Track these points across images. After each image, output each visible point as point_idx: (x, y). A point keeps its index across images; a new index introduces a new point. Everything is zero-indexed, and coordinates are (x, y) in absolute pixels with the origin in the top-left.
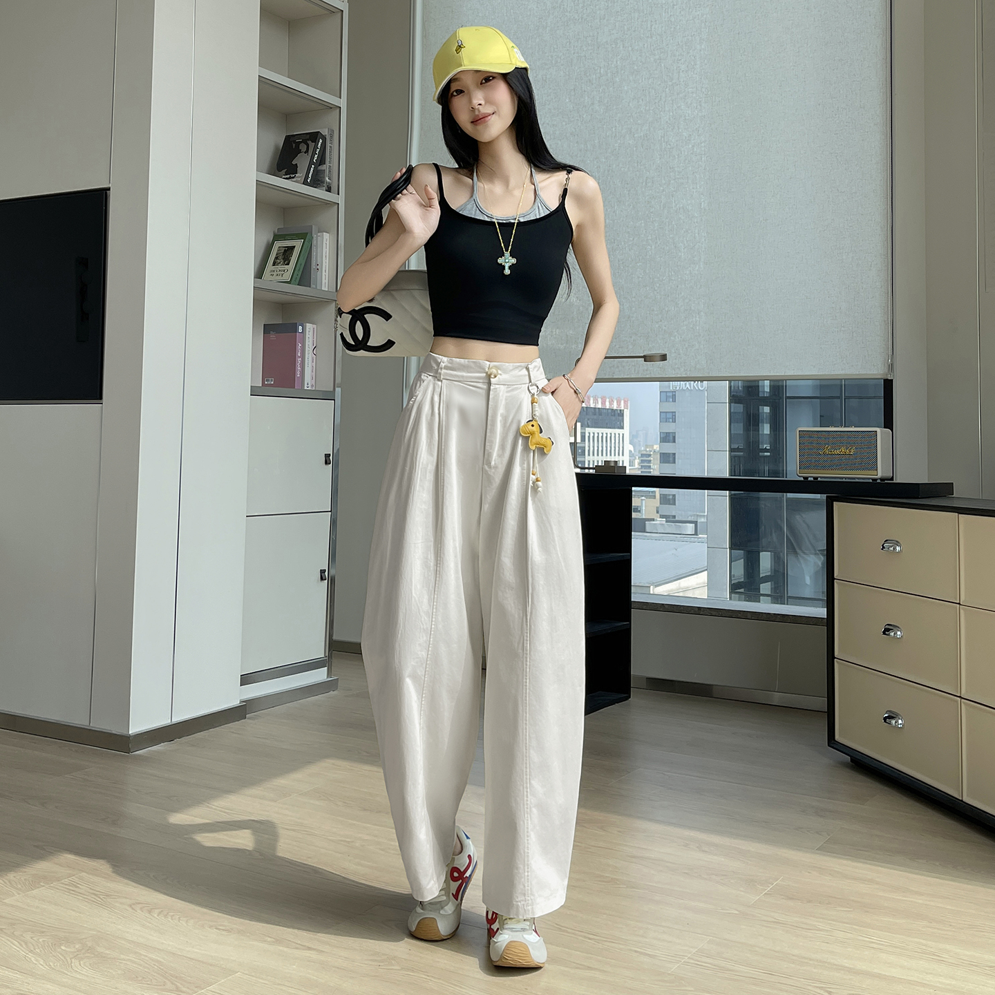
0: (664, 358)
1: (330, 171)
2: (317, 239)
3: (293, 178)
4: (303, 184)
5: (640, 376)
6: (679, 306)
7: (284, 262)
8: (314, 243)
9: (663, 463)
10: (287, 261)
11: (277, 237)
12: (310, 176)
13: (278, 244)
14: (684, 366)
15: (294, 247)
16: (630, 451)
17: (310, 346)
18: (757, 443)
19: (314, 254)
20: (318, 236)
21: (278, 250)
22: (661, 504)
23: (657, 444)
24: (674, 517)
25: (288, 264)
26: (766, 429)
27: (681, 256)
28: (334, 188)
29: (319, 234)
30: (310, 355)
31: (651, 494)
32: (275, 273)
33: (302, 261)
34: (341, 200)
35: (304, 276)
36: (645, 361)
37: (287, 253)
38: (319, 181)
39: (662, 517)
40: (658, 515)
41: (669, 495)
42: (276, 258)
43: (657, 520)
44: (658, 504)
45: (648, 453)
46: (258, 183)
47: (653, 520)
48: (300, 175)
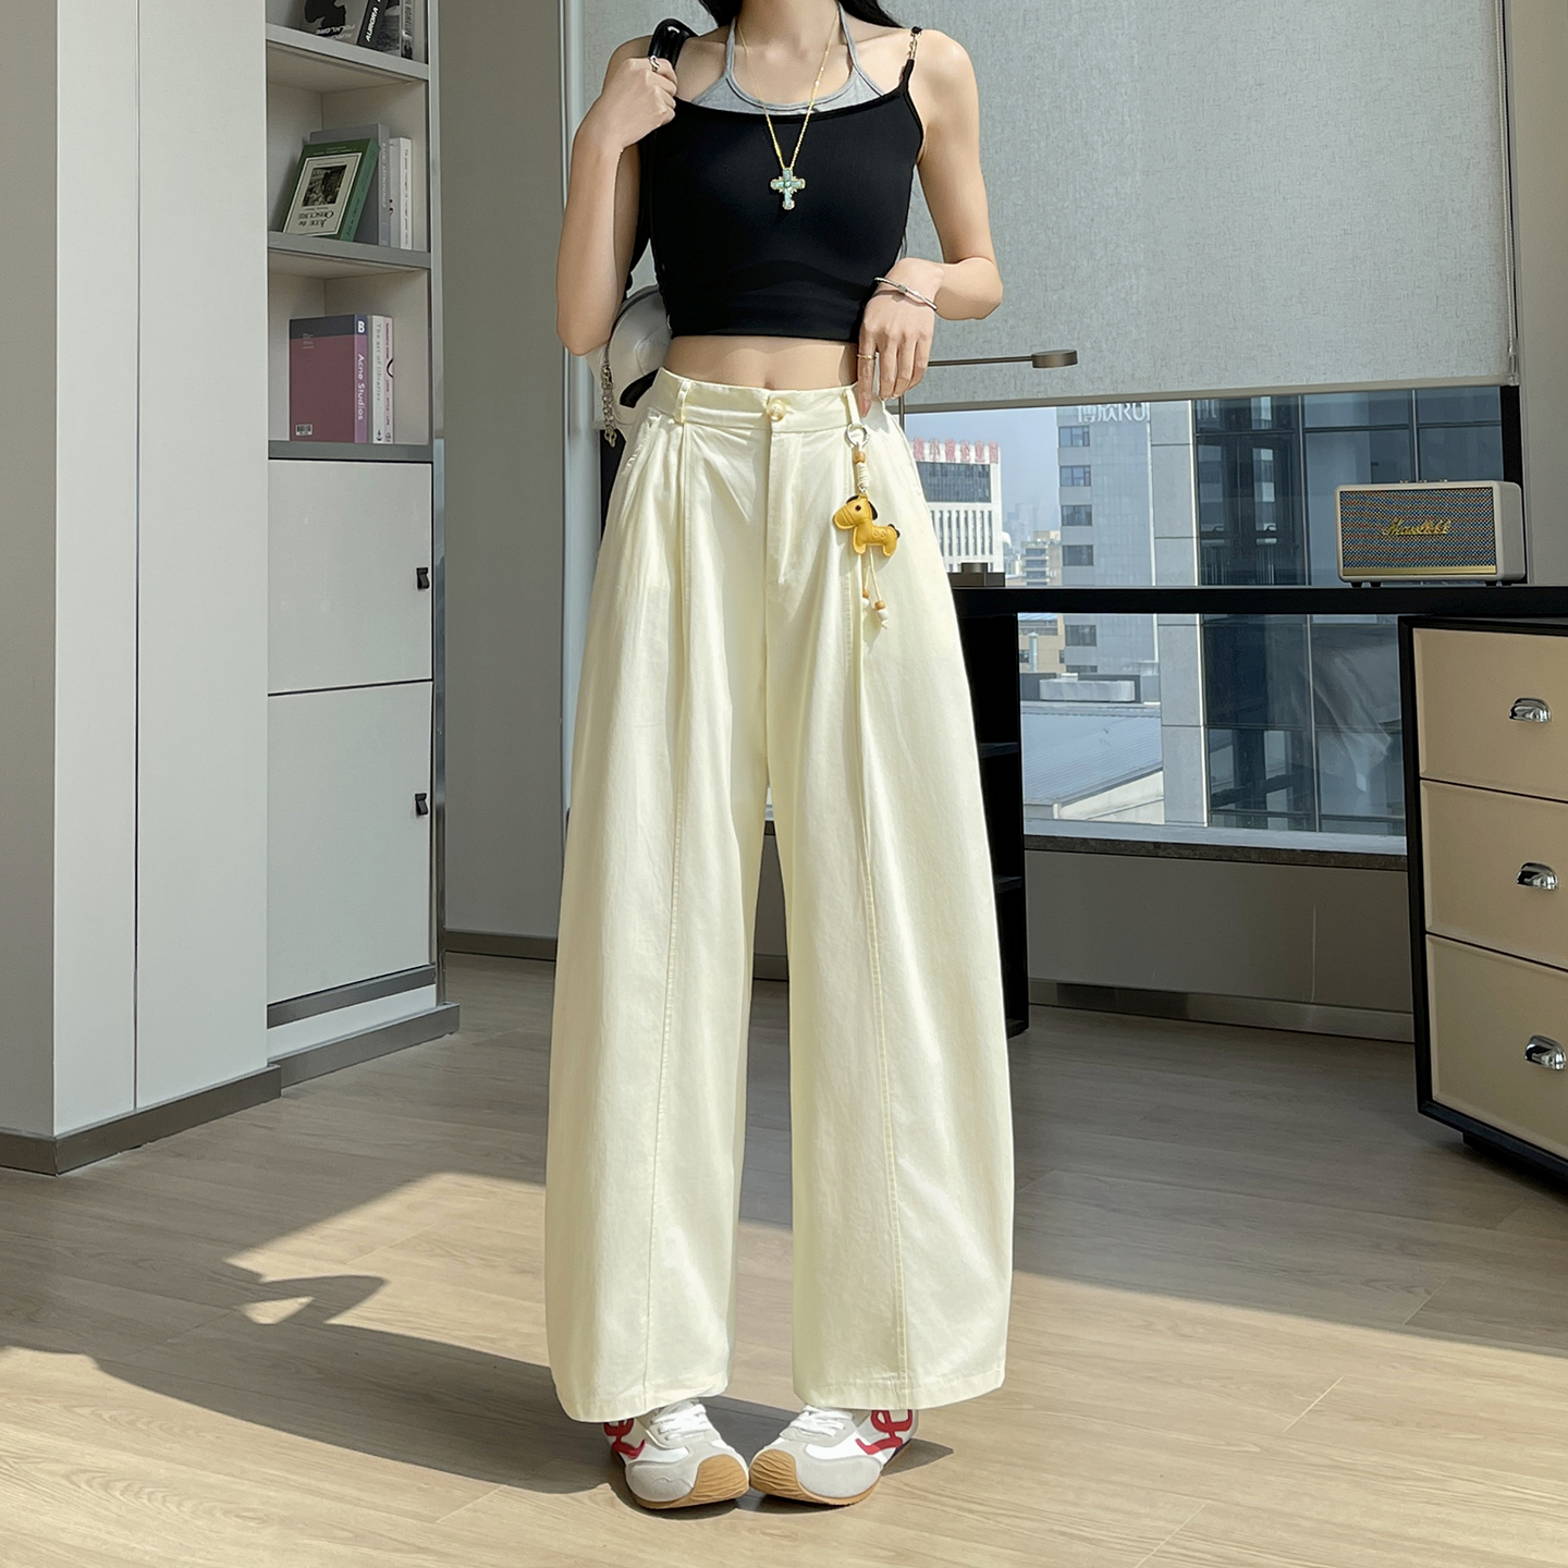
0: (1071, 358)
1: (408, 18)
2: (387, 151)
3: (338, 33)
4: (358, 44)
5: (1026, 396)
6: (1098, 258)
7: (326, 198)
8: (383, 157)
9: (1069, 565)
10: (330, 195)
11: (309, 150)
12: (370, 29)
13: (312, 164)
14: (1112, 373)
15: (345, 166)
16: (1005, 545)
17: (382, 360)
18: (1250, 520)
19: (382, 179)
20: (388, 145)
21: (313, 175)
22: (1067, 645)
23: (1056, 529)
24: (1094, 669)
25: (333, 201)
26: (1267, 493)
27: (1098, 160)
28: (418, 49)
29: (391, 141)
30: (382, 377)
31: (1048, 626)
32: (308, 221)
33: (361, 195)
34: (431, 72)
35: (366, 223)
36: (1035, 366)
37: (328, 182)
38: (388, 37)
39: (1070, 669)
40: (1064, 666)
41: (1083, 627)
42: (310, 190)
43: (1060, 677)
44: (1062, 646)
45: (1040, 546)
46: (270, 44)
47: (1054, 676)
48: (352, 27)
